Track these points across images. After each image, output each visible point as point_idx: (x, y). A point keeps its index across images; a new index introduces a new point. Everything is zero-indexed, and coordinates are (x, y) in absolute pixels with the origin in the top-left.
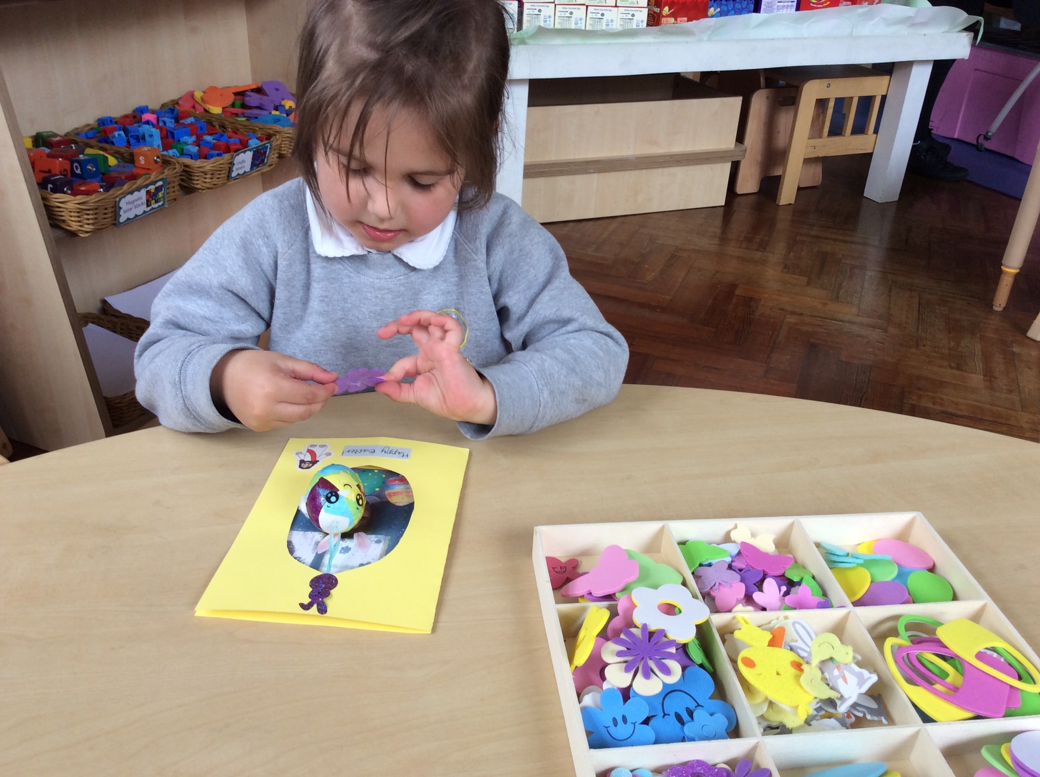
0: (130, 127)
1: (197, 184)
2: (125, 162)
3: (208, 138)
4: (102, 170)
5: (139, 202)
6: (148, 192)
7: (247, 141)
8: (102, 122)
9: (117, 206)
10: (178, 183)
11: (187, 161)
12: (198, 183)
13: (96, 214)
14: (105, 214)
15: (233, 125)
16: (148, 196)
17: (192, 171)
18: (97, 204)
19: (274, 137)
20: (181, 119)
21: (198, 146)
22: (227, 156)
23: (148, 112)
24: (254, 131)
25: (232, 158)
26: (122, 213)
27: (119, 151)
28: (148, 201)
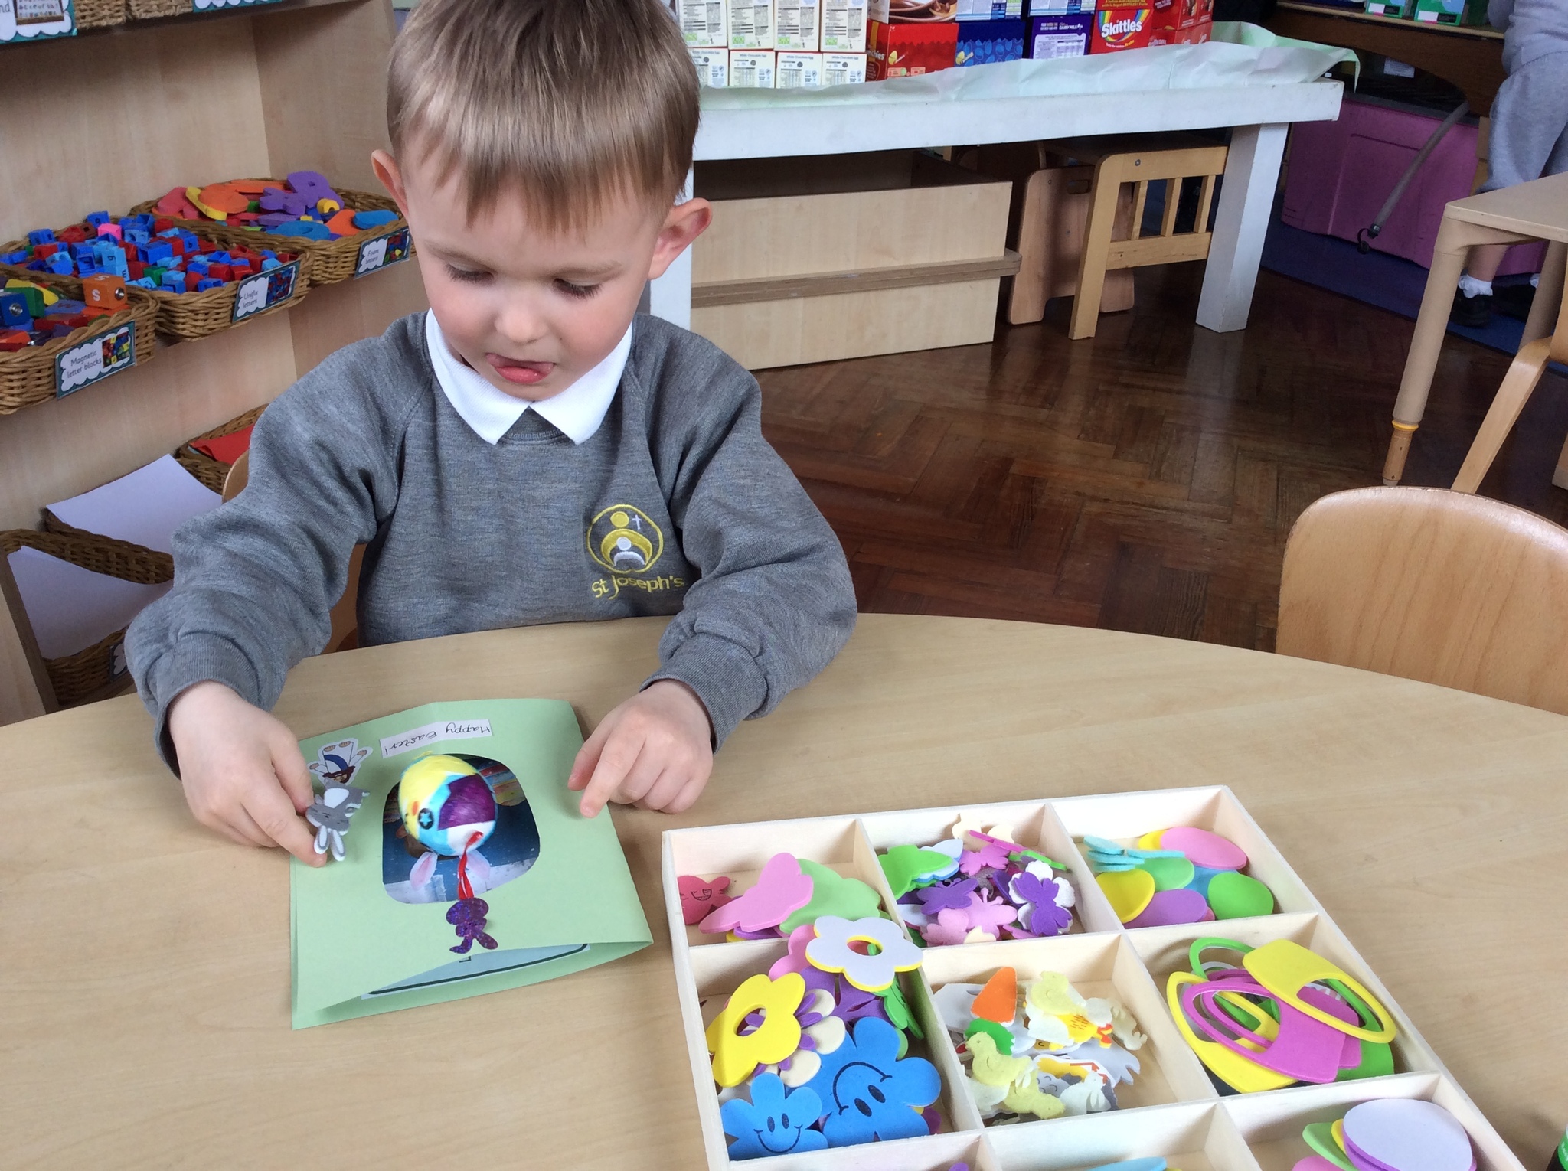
0: (77, 245)
1: (183, 329)
2: (71, 299)
3: (201, 259)
4: (34, 312)
5: (92, 360)
6: (105, 344)
7: (261, 261)
8: (35, 238)
9: (57, 367)
10: (154, 329)
11: (167, 295)
12: (185, 328)
13: (23, 379)
14: (39, 379)
15: (239, 238)
16: (105, 350)
17: (176, 310)
18: (25, 365)
19: (303, 255)
20: (159, 232)
21: (185, 271)
22: (229, 286)
23: (109, 222)
24: (272, 247)
25: (237, 289)
26: (64, 376)
27: (61, 282)
28: (105, 357)
